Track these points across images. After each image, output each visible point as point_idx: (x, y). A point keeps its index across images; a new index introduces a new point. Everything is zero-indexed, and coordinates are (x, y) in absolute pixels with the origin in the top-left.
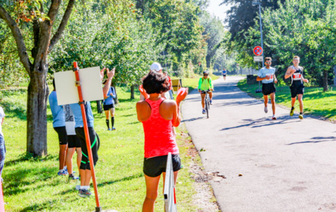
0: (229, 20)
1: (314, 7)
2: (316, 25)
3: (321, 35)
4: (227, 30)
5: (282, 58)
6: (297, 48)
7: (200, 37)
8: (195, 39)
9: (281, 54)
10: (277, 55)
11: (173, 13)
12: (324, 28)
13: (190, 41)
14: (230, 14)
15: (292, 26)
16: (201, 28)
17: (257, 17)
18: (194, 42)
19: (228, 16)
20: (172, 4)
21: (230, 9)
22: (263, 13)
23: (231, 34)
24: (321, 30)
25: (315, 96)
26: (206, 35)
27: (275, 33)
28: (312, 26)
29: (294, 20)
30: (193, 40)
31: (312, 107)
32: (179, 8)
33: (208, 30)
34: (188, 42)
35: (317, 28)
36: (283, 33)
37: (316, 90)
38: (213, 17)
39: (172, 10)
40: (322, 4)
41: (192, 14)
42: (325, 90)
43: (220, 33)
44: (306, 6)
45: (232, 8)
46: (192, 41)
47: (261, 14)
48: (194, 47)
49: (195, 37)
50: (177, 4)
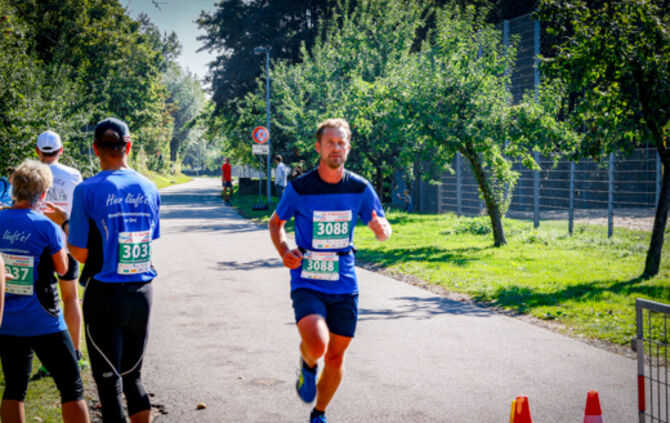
0: (212, 78)
4: (208, 97)
7: (160, 105)
8: (151, 109)
11: (114, 59)
13: (142, 112)
14: (215, 69)
16: (163, 91)
17: (263, 76)
18: (149, 114)
19: (210, 72)
20: (111, 43)
21: (215, 60)
22: (273, 68)
23: (215, 104)
26: (171, 105)
27: (293, 105)
30: (147, 110)
32: (124, 50)
33: (177, 95)
34: (138, 113)
36: (308, 106)
38: (187, 74)
39: (111, 55)
41: (149, 65)
43: (197, 100)
45: (219, 58)
46: (146, 112)
47: (269, 70)
48: (150, 124)
49: (152, 105)
50: (119, 44)
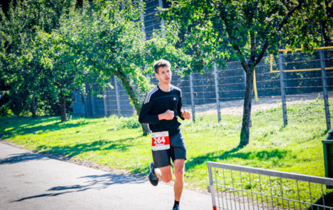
1: (45, 17)
2: (50, 38)
3: (57, 50)
5: (8, 82)
6: (26, 68)
9: (6, 76)
10: (2, 78)
12: (61, 41)
15: (19, 42)
24: (57, 44)
25: (51, 128)
28: (44, 39)
29: (21, 34)
31: (49, 143)
35: (51, 42)
36: (8, 51)
37: (52, 120)
40: (55, 14)
42: (63, 119)
44: (35, 15)
